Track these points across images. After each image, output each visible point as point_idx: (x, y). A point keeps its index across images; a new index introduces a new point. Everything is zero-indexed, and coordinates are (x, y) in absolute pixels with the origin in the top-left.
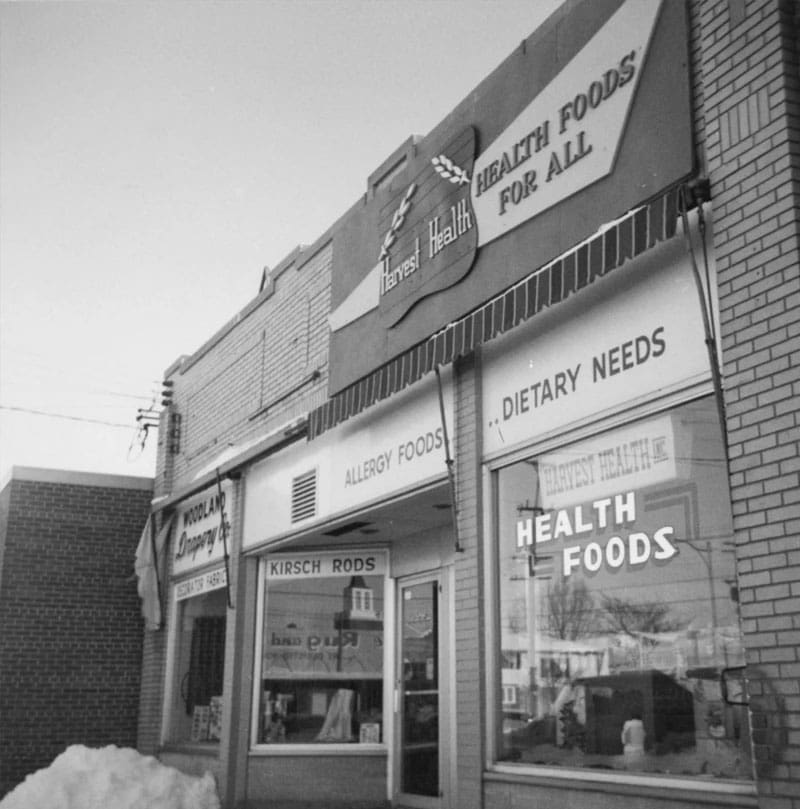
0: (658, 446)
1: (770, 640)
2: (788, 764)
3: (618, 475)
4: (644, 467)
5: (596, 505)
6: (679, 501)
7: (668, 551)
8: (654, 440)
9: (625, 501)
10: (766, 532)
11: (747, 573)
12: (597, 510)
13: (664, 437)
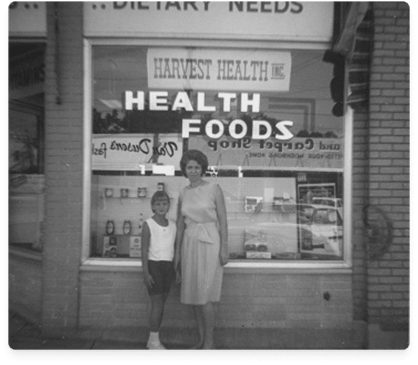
0: (277, 69)
1: (387, 193)
2: (390, 253)
3: (236, 78)
4: (261, 79)
5: (220, 95)
6: (301, 107)
7: (287, 135)
8: (273, 64)
9: (250, 98)
10: (392, 139)
11: (376, 159)
12: (222, 100)
13: (283, 64)
